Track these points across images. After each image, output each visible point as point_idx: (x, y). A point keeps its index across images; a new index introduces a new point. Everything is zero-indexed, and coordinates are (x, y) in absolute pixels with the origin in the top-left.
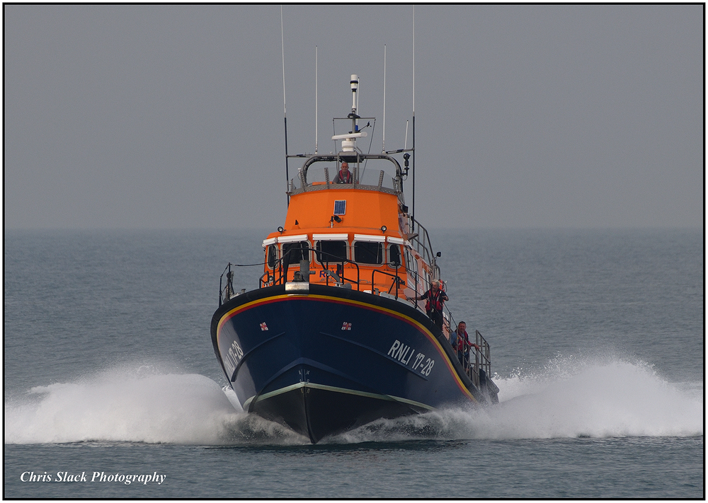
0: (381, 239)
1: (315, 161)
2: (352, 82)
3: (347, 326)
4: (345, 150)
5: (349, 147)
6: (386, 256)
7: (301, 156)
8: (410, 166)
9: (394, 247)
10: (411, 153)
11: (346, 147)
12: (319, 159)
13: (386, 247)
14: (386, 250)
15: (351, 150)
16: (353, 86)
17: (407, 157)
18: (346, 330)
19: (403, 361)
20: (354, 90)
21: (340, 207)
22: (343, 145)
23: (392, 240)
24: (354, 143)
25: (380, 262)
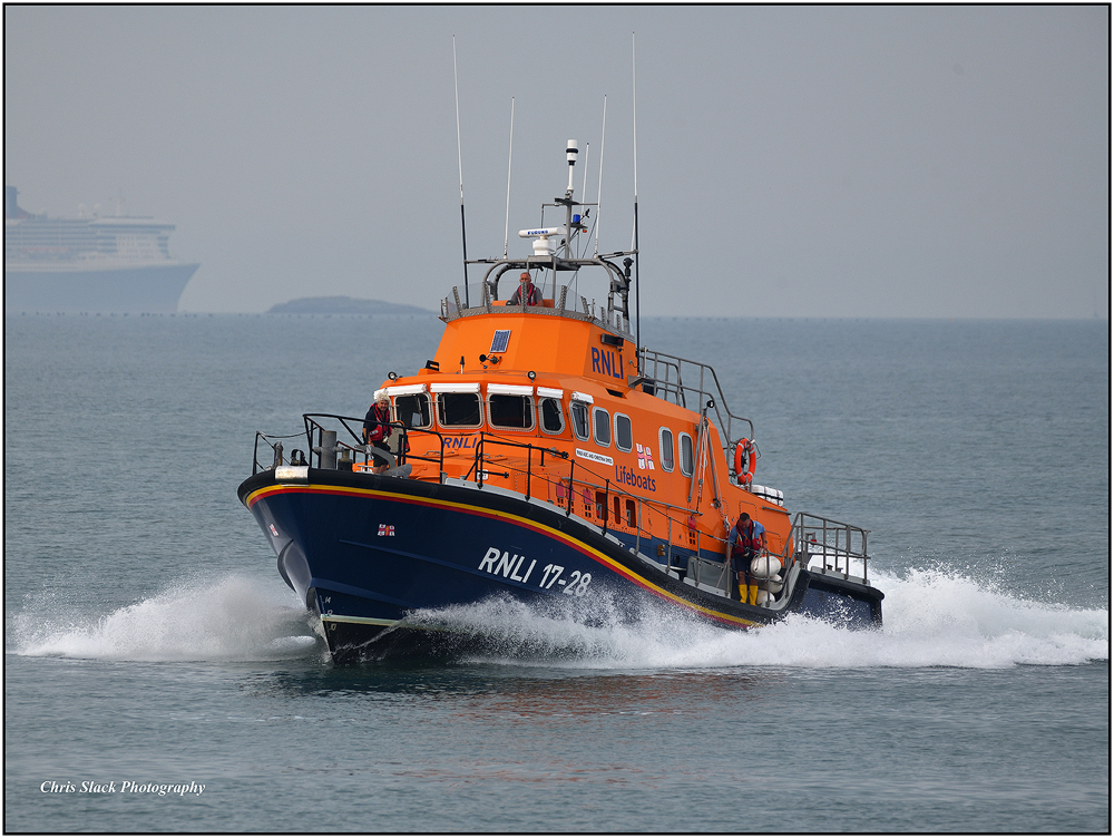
0: (526, 391)
1: (508, 268)
2: (569, 151)
3: (386, 530)
4: (537, 253)
5: (542, 249)
6: (537, 416)
7: (486, 261)
8: (633, 277)
9: (549, 404)
10: (632, 257)
11: (538, 249)
12: (512, 266)
13: (537, 402)
14: (537, 407)
15: (545, 253)
16: (570, 156)
17: (628, 263)
18: (386, 537)
19: (514, 577)
20: (572, 163)
21: (501, 341)
22: (534, 246)
23: (544, 392)
24: (549, 243)
25: (528, 425)
